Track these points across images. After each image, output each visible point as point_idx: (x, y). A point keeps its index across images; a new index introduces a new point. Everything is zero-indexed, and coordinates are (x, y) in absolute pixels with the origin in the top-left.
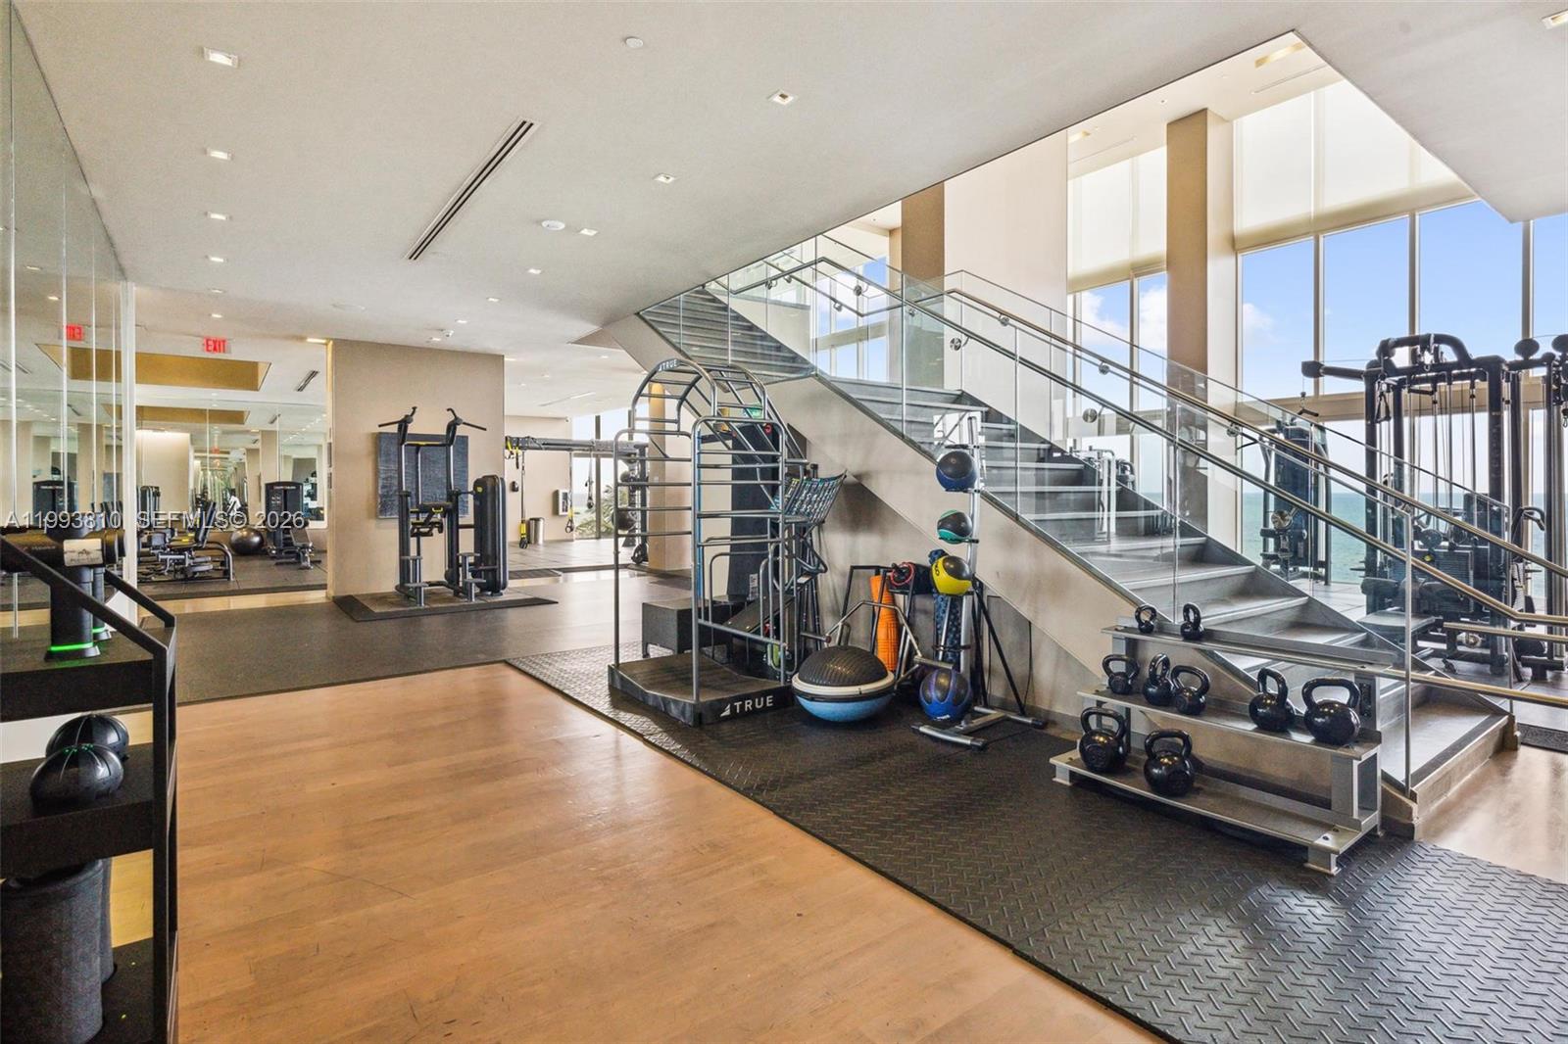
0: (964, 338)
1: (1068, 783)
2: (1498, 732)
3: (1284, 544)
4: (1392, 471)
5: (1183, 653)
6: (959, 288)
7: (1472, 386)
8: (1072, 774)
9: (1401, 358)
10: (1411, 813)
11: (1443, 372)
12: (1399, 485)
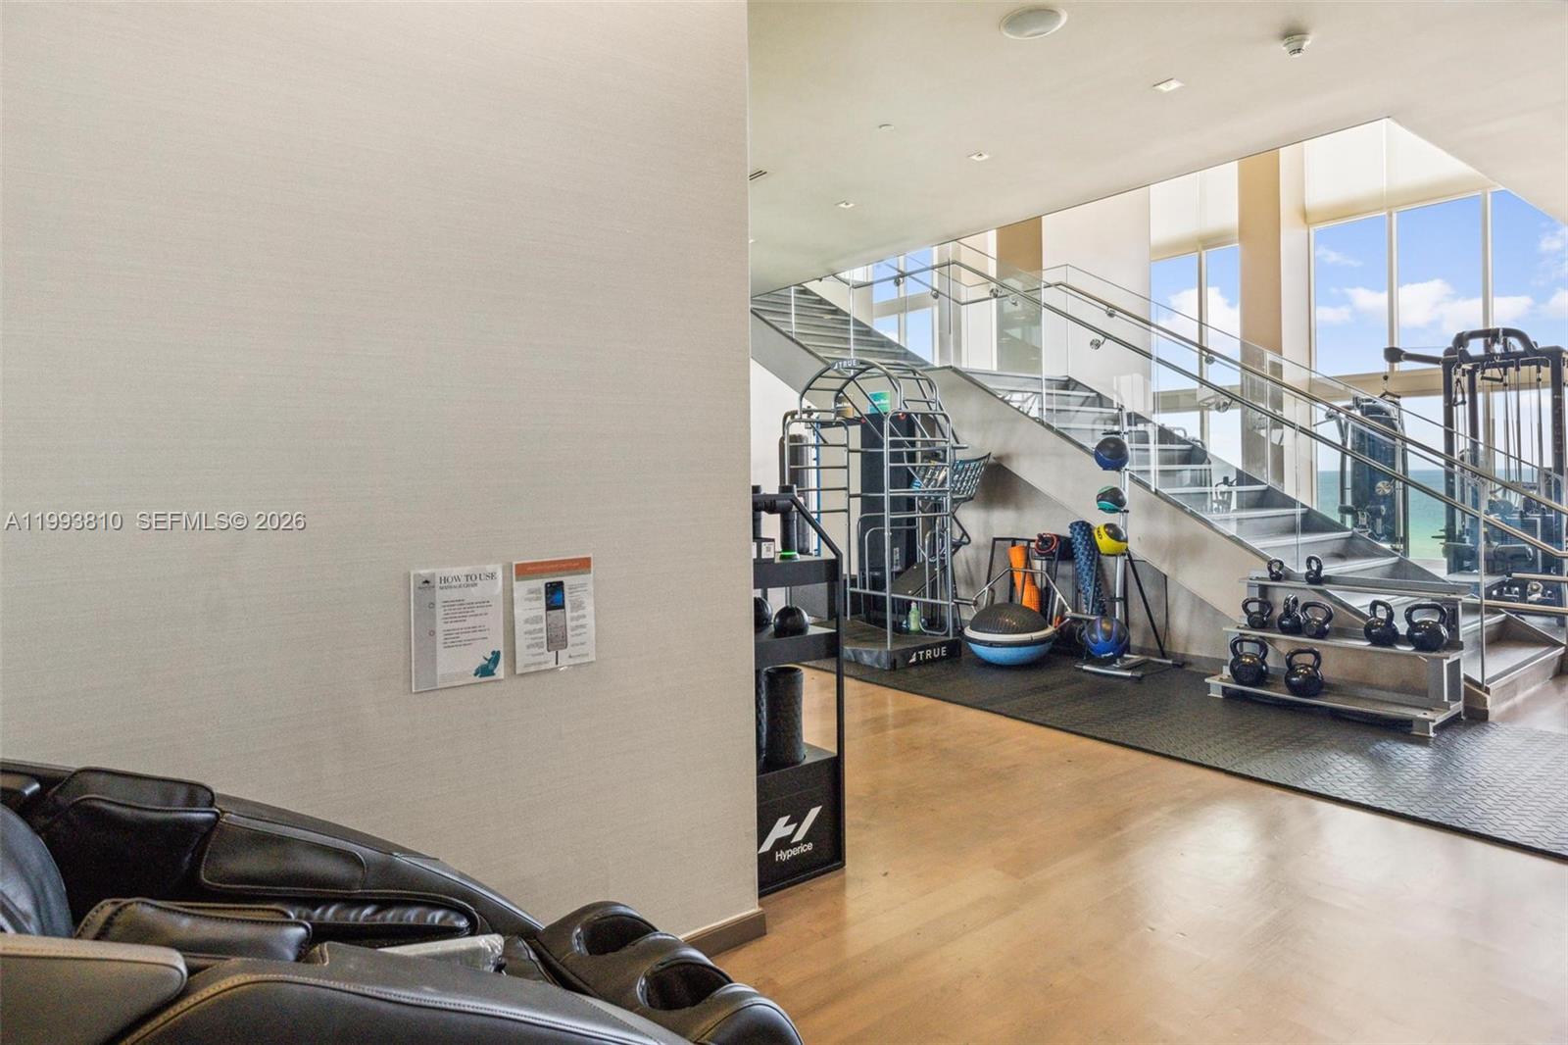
0: (1101, 339)
1: (1221, 697)
2: (1556, 659)
3: (1363, 520)
4: (1468, 447)
5: (1308, 595)
6: (1064, 281)
7: (1539, 371)
8: (1224, 689)
9: (1476, 348)
10: (1486, 702)
11: (1510, 360)
12: (1475, 459)
